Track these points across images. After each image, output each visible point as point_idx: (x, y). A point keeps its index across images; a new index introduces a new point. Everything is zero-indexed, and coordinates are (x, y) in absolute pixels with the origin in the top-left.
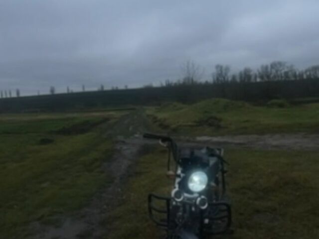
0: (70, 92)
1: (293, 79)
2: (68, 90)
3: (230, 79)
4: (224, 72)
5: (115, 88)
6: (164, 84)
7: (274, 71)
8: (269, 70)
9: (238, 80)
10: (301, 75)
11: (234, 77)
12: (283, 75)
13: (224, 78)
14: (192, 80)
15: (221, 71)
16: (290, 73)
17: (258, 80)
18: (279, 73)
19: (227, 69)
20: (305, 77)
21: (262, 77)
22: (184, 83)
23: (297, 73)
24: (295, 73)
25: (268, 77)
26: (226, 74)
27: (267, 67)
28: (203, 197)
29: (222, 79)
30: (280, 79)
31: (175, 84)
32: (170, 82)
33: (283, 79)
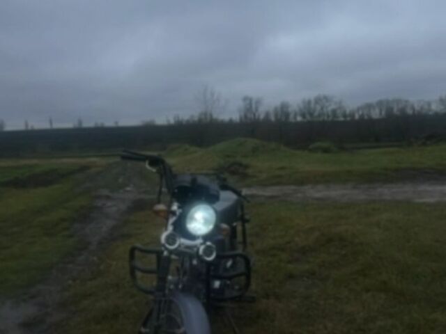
0: (29, 128)
1: (342, 119)
2: (27, 125)
3: (262, 117)
4: (254, 106)
5: (99, 125)
6: (172, 121)
7: (318, 108)
8: (312, 105)
9: (273, 118)
10: (352, 115)
11: (267, 114)
12: (330, 113)
13: (254, 115)
14: (211, 115)
15: (250, 104)
16: (338, 112)
17: (299, 119)
18: (325, 110)
19: (258, 102)
20: (357, 117)
21: (303, 116)
22: (200, 120)
23: (348, 112)
24: (345, 112)
25: (311, 114)
26: (257, 110)
27: (309, 102)
28: (209, 243)
29: (252, 116)
30: (326, 118)
31: (188, 121)
32: (181, 118)
33: (330, 119)
